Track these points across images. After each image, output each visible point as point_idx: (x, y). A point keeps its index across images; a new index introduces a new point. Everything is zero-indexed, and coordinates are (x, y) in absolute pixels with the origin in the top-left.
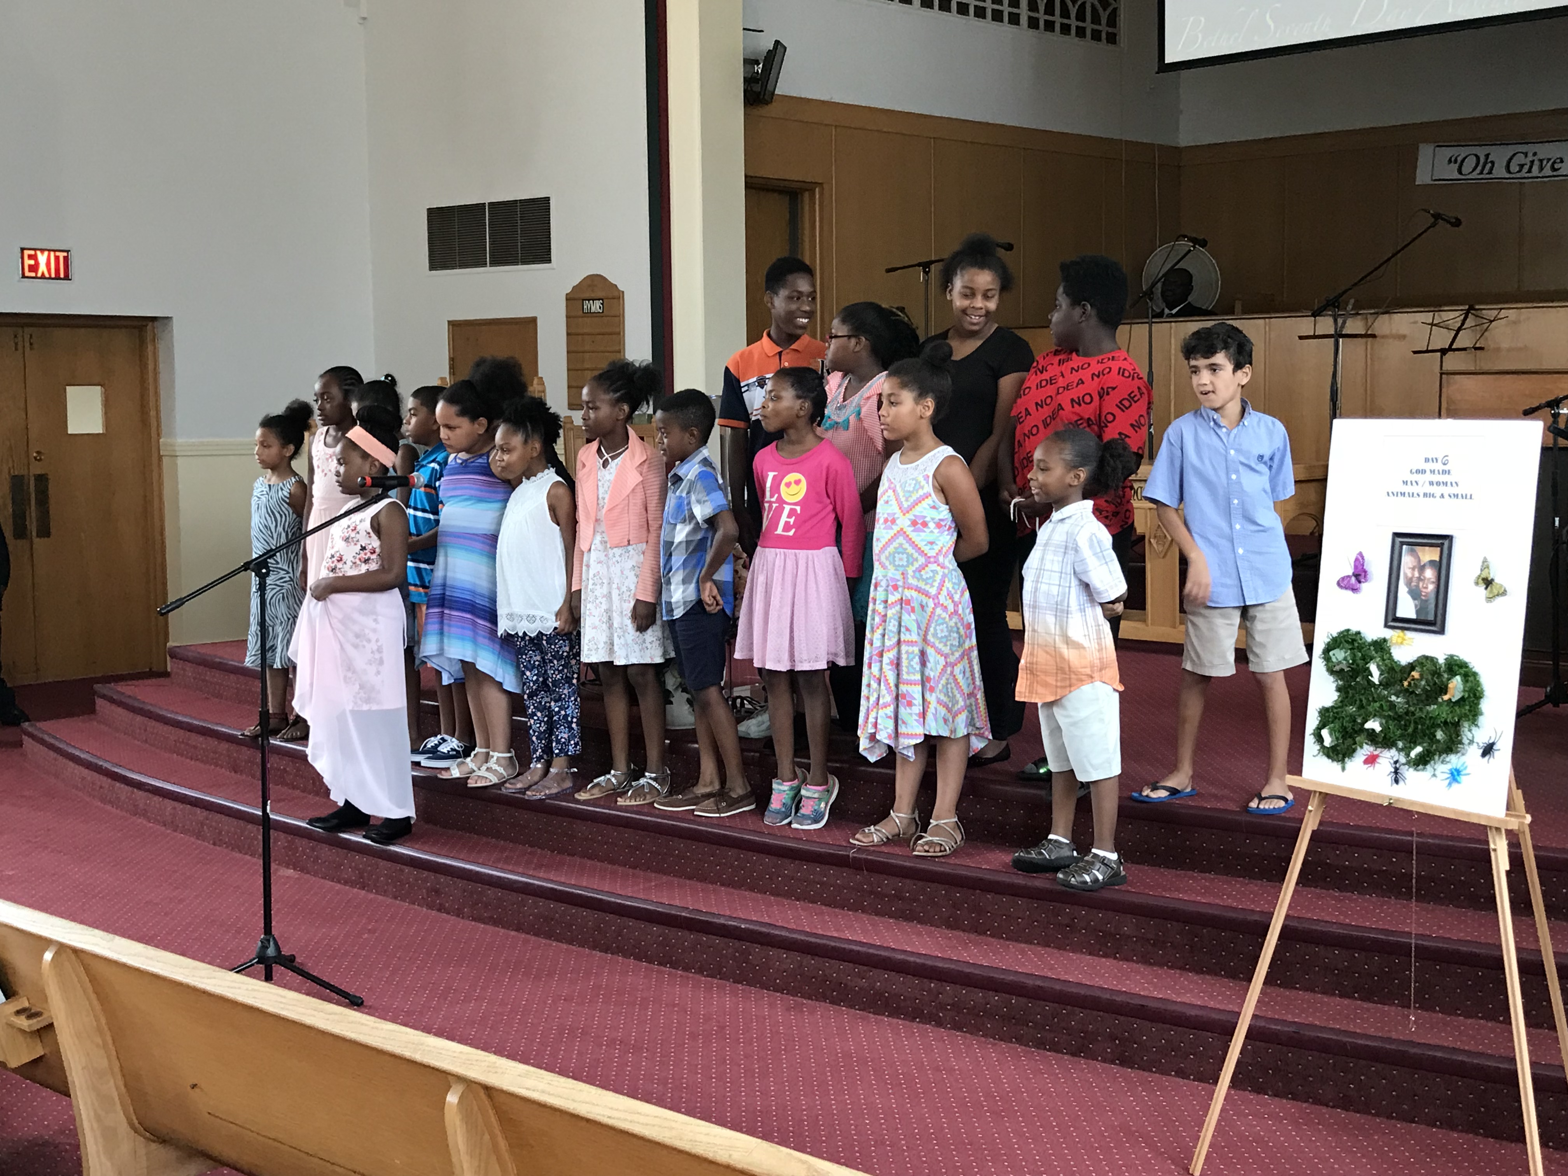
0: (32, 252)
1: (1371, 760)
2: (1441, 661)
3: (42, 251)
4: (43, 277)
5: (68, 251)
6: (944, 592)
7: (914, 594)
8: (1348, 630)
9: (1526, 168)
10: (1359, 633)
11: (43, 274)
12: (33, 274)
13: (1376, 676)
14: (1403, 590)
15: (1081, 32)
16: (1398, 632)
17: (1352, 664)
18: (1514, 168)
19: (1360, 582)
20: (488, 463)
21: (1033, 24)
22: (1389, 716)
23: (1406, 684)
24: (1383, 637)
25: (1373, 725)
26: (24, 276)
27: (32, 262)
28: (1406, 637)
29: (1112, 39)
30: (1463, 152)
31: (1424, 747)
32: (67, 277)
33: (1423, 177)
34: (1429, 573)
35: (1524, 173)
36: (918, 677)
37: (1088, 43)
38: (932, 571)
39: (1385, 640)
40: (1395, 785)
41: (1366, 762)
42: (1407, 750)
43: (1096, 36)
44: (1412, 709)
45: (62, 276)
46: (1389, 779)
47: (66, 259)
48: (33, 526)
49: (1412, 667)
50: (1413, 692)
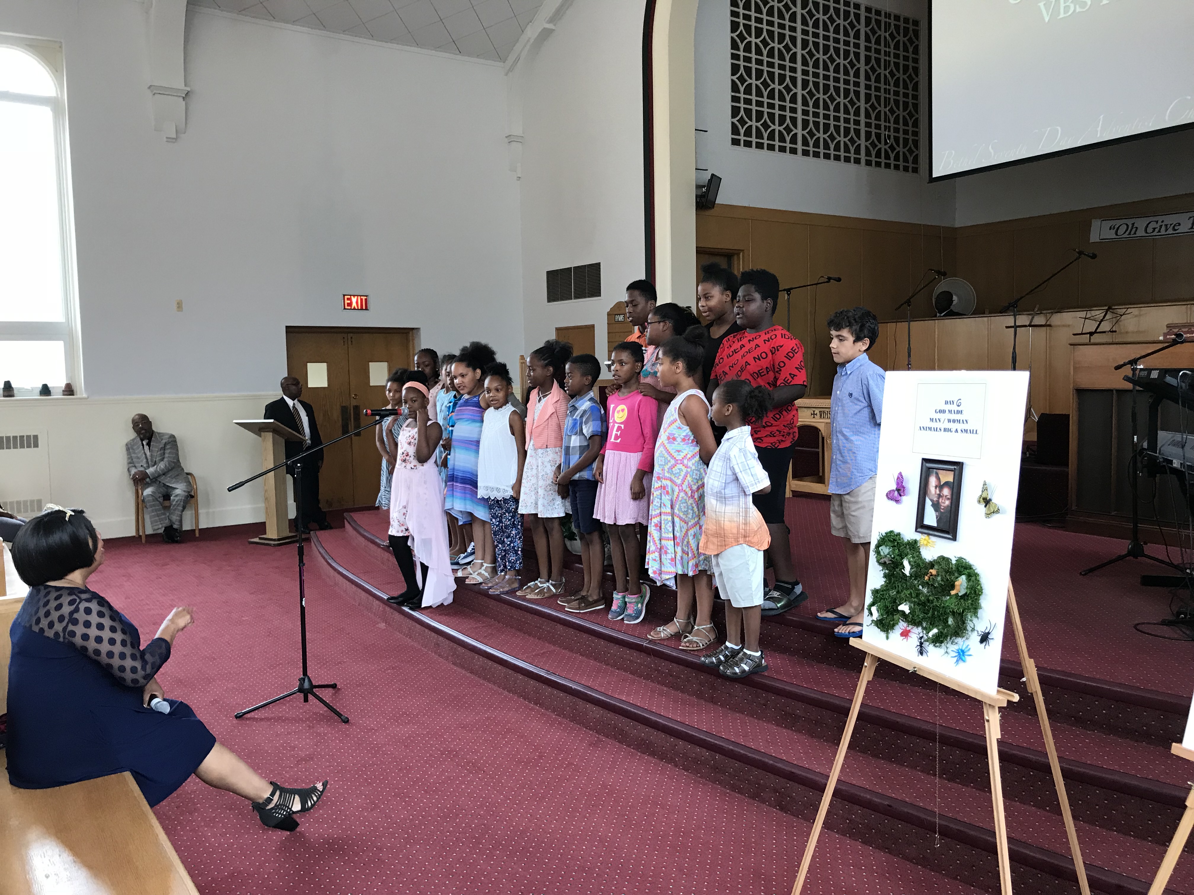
0: (349, 297)
1: (905, 634)
2: (954, 562)
3: (354, 296)
4: (354, 309)
5: (367, 296)
6: (686, 483)
7: (669, 483)
8: (891, 532)
9: (1157, 230)
10: (899, 534)
11: (354, 307)
12: (349, 308)
13: (907, 570)
14: (928, 503)
15: (897, 167)
16: (925, 537)
17: (894, 558)
18: (1150, 230)
19: (900, 495)
20: (479, 401)
21: (868, 163)
22: (915, 602)
23: (926, 578)
24: (914, 538)
25: (905, 608)
26: (345, 309)
27: (349, 302)
28: (930, 541)
29: (915, 170)
30: (1118, 223)
31: (938, 629)
32: (366, 309)
33: (1094, 237)
34: (946, 492)
35: (1155, 233)
36: (671, 535)
37: (901, 173)
38: (679, 469)
39: (916, 542)
40: (920, 656)
41: (902, 634)
42: (928, 630)
43: (906, 169)
44: (931, 598)
45: (364, 308)
46: (915, 651)
47: (366, 300)
49: (932, 565)
50: (932, 585)
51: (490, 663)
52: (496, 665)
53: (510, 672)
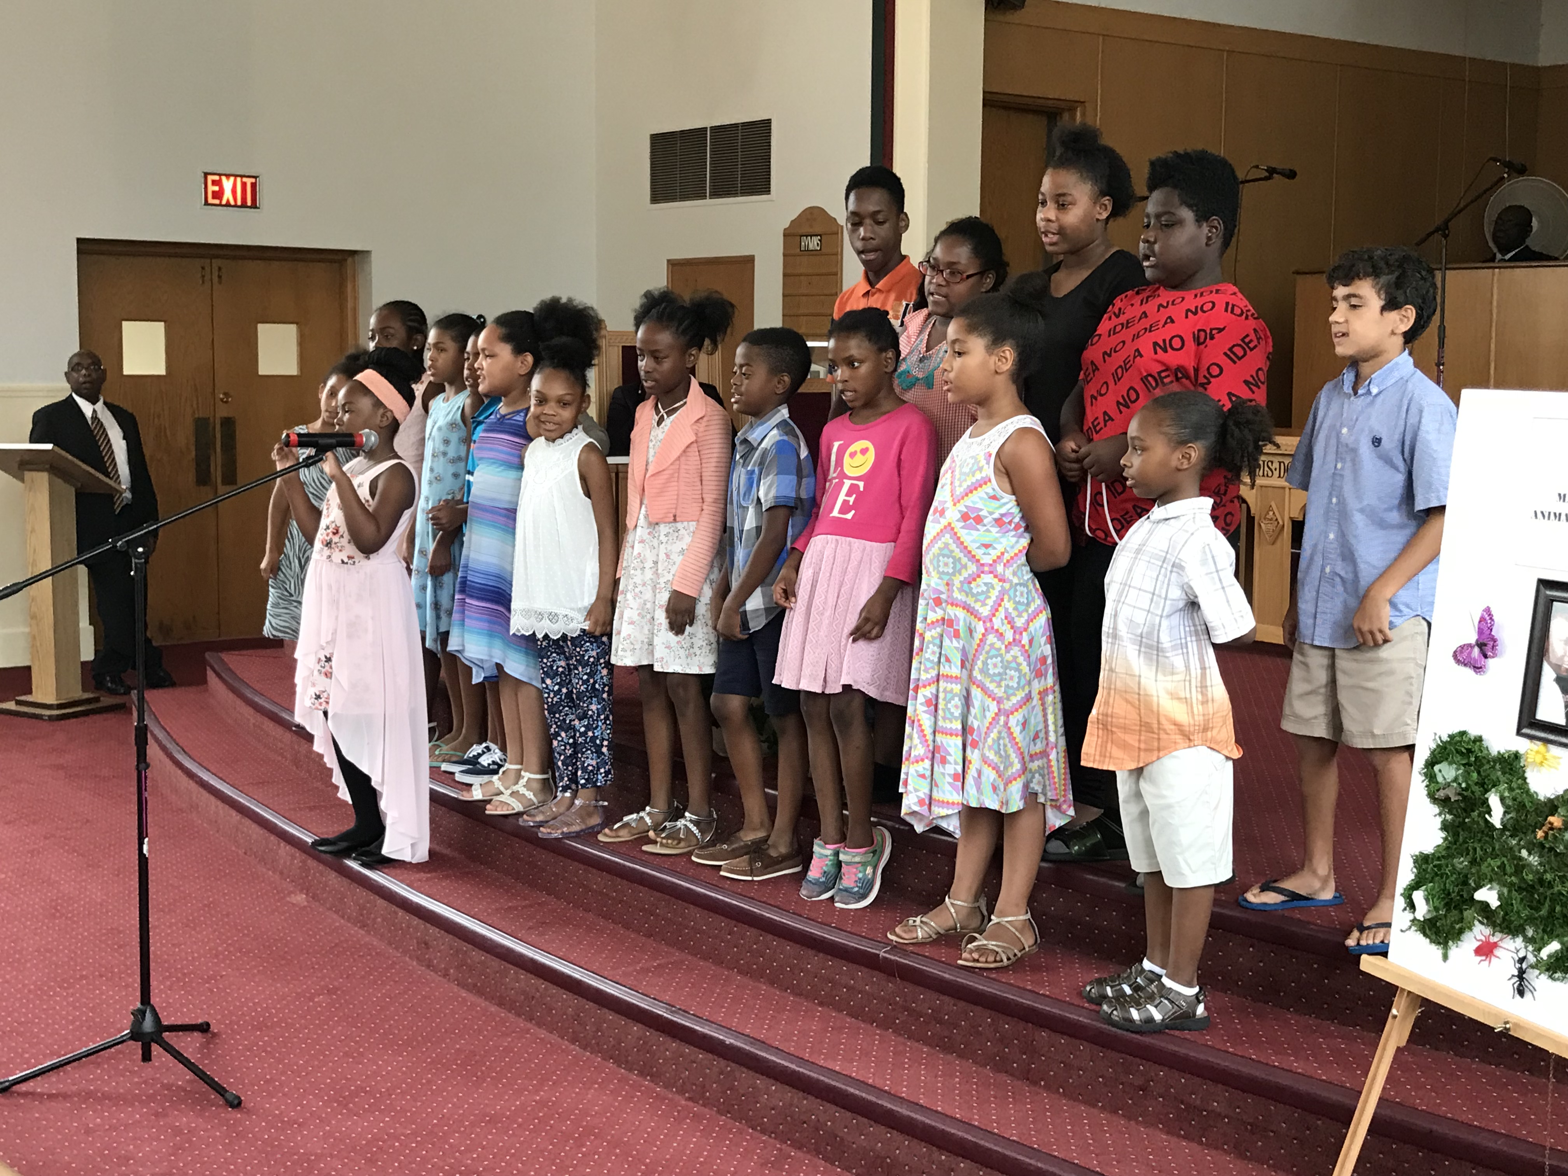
0: (216, 178)
1: (1485, 950)
3: (228, 176)
4: (228, 205)
5: (255, 177)
6: (1001, 614)
7: (960, 613)
8: (1463, 733)
10: (1479, 739)
11: (228, 201)
12: (217, 202)
13: (1497, 817)
14: (1548, 675)
16: (1538, 746)
17: (1466, 789)
19: (1486, 657)
22: (1512, 884)
23: (1540, 834)
24: (1513, 749)
25: (1488, 895)
26: (206, 203)
27: (216, 188)
28: (1548, 755)
31: (1562, 943)
32: (254, 206)
36: (958, 725)
38: (986, 584)
39: (1517, 756)
40: (1518, 997)
41: (1478, 951)
42: (1538, 944)
44: (1548, 876)
45: (249, 204)
46: (1509, 987)
47: (254, 186)
48: (217, 472)
49: (1552, 806)
50: (1551, 849)
51: (543, 985)
52: (554, 990)
53: (588, 1005)
